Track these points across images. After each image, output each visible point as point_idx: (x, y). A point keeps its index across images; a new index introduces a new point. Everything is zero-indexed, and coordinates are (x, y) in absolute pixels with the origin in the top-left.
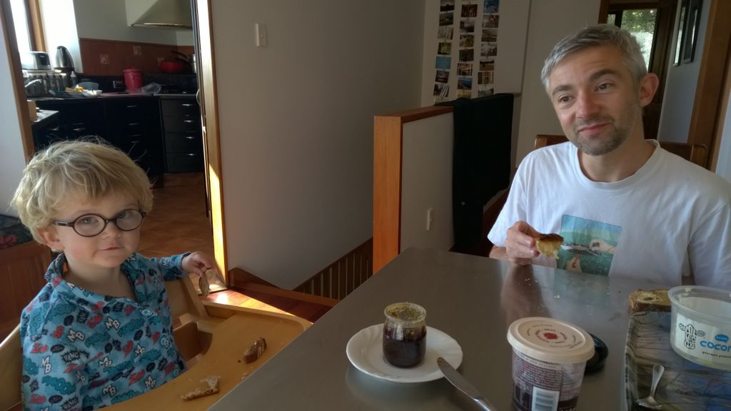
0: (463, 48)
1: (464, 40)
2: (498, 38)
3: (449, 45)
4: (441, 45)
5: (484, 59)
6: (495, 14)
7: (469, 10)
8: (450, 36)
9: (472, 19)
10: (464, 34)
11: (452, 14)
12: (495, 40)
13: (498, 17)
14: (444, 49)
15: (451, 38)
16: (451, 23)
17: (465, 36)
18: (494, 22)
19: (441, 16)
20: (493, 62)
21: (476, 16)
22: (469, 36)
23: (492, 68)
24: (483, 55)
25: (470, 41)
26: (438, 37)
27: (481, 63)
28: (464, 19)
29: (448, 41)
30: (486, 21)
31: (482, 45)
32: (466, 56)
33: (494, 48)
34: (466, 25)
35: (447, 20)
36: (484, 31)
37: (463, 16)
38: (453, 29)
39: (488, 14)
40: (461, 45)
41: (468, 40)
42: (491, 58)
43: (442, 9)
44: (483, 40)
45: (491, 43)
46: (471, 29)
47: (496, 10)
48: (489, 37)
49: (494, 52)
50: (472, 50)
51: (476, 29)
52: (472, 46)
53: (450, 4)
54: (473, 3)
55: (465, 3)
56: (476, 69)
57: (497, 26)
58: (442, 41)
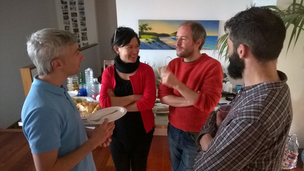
0: (74, 28)
1: (74, 25)
3: (69, 27)
4: (66, 27)
5: (83, 32)
6: (84, 16)
7: (74, 14)
8: (69, 24)
9: (76, 18)
11: (68, 16)
12: (85, 25)
13: (85, 17)
16: (68, 19)
17: (74, 24)
18: (84, 19)
19: (64, 16)
20: (86, 33)
21: (77, 16)
22: (76, 23)
23: (86, 35)
24: (82, 30)
25: (76, 25)
27: (82, 33)
28: (73, 18)
30: (81, 18)
31: (81, 27)
32: (76, 31)
33: (85, 28)
34: (74, 20)
35: (66, 18)
36: (81, 22)
37: (72, 16)
38: (69, 21)
39: (81, 16)
42: (85, 32)
43: (64, 14)
44: (81, 25)
46: (76, 21)
47: (84, 15)
48: (83, 24)
49: (85, 30)
50: (78, 29)
51: (78, 21)
52: (77, 27)
53: (66, 12)
54: (75, 12)
55: (72, 12)
56: (81, 35)
57: (85, 20)
58: (66, 25)
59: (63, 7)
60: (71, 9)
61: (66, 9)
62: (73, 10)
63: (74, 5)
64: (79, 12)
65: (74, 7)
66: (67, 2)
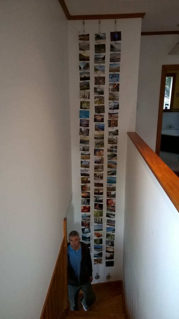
0: (97, 105)
1: (97, 99)
2: (119, 98)
3: (88, 103)
4: (82, 103)
5: (111, 111)
6: (116, 83)
7: (100, 80)
8: (88, 97)
9: (101, 86)
10: (97, 95)
11: (88, 82)
12: (117, 99)
13: (118, 85)
14: (83, 106)
15: (89, 99)
16: (89, 89)
17: (98, 97)
18: (117, 88)
19: (81, 83)
20: (117, 114)
22: (101, 97)
23: (117, 117)
24: (110, 109)
25: (101, 100)
26: (80, 98)
28: (97, 86)
29: (87, 100)
30: (111, 87)
31: (110, 103)
32: (100, 110)
33: (117, 104)
34: (98, 90)
35: (85, 86)
36: (110, 93)
37: (96, 84)
38: (89, 92)
39: (112, 83)
40: (95, 103)
41: (100, 100)
42: (116, 111)
43: (81, 79)
44: (110, 99)
45: (115, 101)
46: (102, 93)
47: (118, 81)
48: (113, 98)
49: (117, 107)
50: (104, 106)
51: (105, 93)
52: (103, 104)
53: (87, 76)
54: (102, 75)
56: (106, 118)
57: (118, 91)
58: (83, 100)
59: (82, 67)
60: (96, 70)
61: (87, 71)
62: (99, 72)
63: (102, 63)
64: (110, 75)
65: (102, 66)
66: (89, 57)
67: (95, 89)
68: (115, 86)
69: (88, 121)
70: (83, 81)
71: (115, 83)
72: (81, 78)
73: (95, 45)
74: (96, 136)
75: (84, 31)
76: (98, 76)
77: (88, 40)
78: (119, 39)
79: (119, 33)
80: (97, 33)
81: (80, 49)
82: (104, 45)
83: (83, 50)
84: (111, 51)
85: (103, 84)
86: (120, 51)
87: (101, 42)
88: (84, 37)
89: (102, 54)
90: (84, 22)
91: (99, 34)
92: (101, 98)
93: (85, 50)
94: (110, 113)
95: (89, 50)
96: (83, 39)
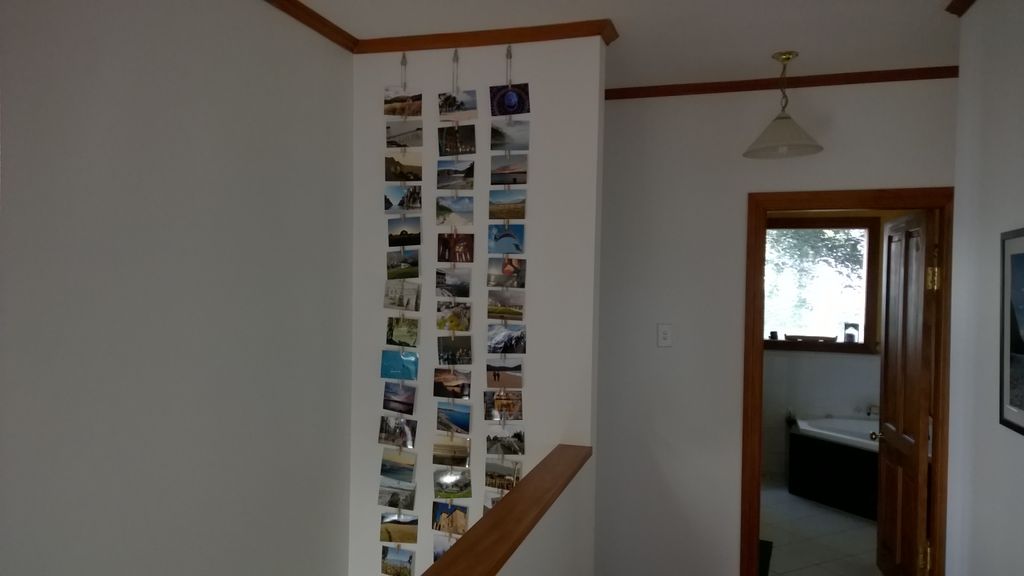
0: (445, 333)
1: (447, 313)
2: (526, 312)
3: (414, 323)
5: (497, 360)
8: (413, 302)
9: (462, 266)
10: (446, 299)
11: (416, 253)
12: (518, 316)
13: (522, 262)
14: (400, 333)
15: (417, 308)
16: (415, 275)
17: (448, 306)
18: (517, 274)
19: (389, 255)
20: (518, 368)
21: (471, 260)
22: (458, 305)
23: (519, 383)
24: (493, 350)
25: (461, 316)
26: (386, 306)
27: (490, 368)
28: (445, 266)
29: (410, 314)
30: (496, 271)
31: (491, 327)
32: (455, 351)
33: (516, 334)
34: (449, 280)
35: (403, 266)
36: (491, 294)
38: (419, 287)
39: (500, 256)
40: (441, 325)
41: (457, 316)
42: (512, 359)
43: (394, 241)
44: (491, 314)
45: (510, 322)
46: (462, 290)
47: (519, 248)
48: (504, 311)
49: (518, 346)
50: (468, 339)
51: (473, 291)
52: (467, 329)
53: (410, 231)
54: (463, 229)
55: (446, 230)
56: (480, 383)
57: (522, 285)
58: (395, 313)
59: (395, 202)
60: (442, 210)
61: (410, 214)
62: (453, 217)
63: (463, 188)
64: (491, 227)
65: (463, 198)
66: (420, 169)
67: (440, 275)
68: (509, 268)
69: (412, 391)
70: (397, 249)
71: (511, 256)
72: (390, 236)
73: (441, 130)
74: (439, 453)
75: (405, 86)
76: (449, 232)
77: (418, 112)
78: (523, 106)
79: (522, 90)
80: (448, 90)
81: (391, 143)
82: (471, 129)
83: (399, 146)
84: (493, 147)
85: (467, 261)
86: (526, 147)
87: (461, 119)
88: (405, 106)
89: (462, 157)
90: (404, 57)
91: (454, 95)
92: (458, 310)
93: (405, 146)
94: (493, 365)
95: (421, 145)
96: (402, 112)
